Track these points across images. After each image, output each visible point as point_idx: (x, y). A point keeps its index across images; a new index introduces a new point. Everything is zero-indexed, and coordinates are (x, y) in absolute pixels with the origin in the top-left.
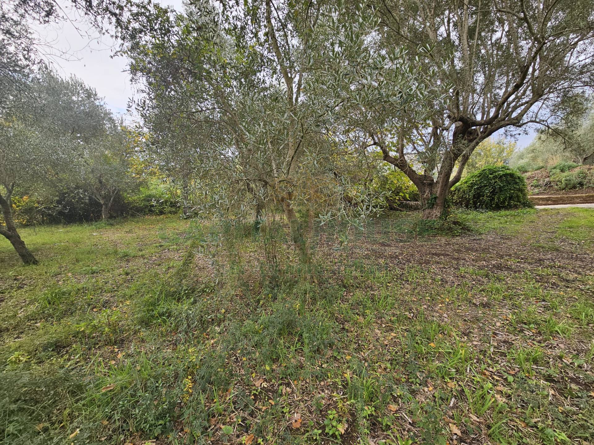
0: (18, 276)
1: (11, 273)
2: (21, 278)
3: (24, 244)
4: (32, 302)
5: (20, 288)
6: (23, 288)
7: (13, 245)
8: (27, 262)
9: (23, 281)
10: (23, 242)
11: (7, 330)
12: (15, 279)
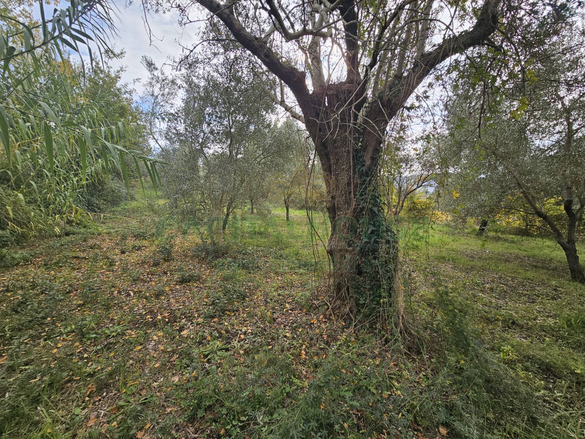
0: (559, 287)
1: (554, 282)
2: (560, 291)
3: (578, 260)
4: (555, 316)
5: (553, 298)
6: (556, 299)
7: (567, 257)
8: (575, 277)
9: (560, 294)
10: (578, 257)
11: (522, 327)
12: (555, 290)
